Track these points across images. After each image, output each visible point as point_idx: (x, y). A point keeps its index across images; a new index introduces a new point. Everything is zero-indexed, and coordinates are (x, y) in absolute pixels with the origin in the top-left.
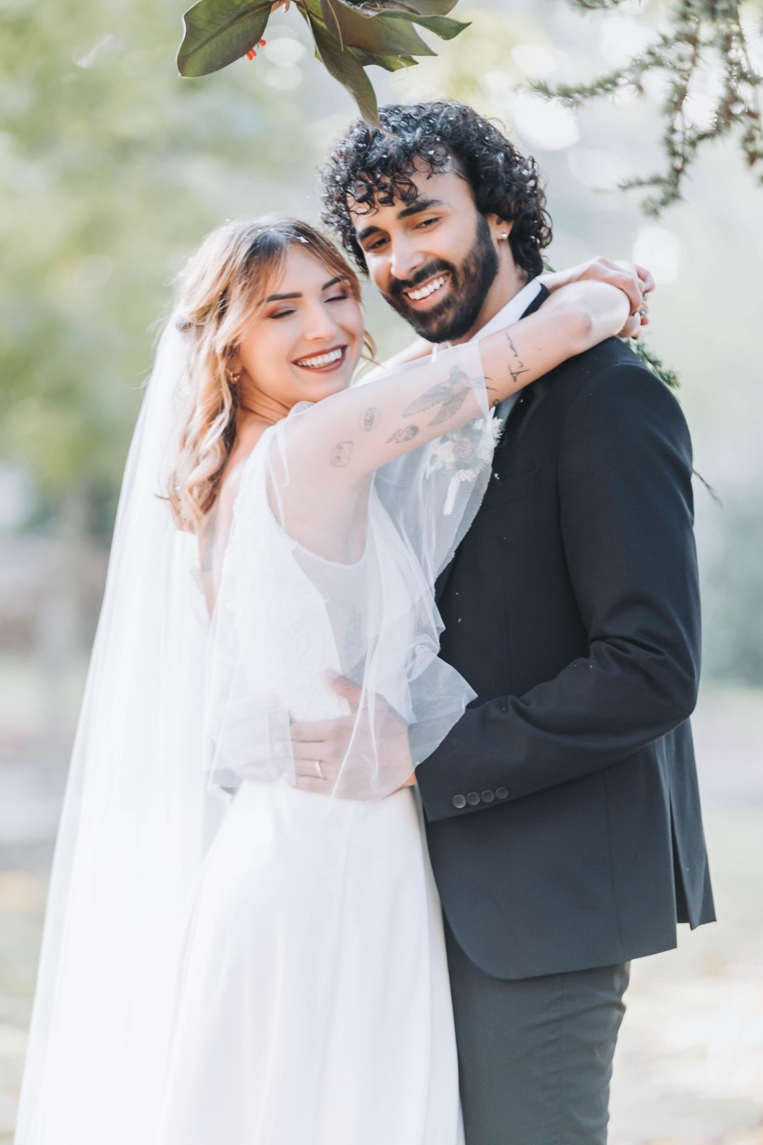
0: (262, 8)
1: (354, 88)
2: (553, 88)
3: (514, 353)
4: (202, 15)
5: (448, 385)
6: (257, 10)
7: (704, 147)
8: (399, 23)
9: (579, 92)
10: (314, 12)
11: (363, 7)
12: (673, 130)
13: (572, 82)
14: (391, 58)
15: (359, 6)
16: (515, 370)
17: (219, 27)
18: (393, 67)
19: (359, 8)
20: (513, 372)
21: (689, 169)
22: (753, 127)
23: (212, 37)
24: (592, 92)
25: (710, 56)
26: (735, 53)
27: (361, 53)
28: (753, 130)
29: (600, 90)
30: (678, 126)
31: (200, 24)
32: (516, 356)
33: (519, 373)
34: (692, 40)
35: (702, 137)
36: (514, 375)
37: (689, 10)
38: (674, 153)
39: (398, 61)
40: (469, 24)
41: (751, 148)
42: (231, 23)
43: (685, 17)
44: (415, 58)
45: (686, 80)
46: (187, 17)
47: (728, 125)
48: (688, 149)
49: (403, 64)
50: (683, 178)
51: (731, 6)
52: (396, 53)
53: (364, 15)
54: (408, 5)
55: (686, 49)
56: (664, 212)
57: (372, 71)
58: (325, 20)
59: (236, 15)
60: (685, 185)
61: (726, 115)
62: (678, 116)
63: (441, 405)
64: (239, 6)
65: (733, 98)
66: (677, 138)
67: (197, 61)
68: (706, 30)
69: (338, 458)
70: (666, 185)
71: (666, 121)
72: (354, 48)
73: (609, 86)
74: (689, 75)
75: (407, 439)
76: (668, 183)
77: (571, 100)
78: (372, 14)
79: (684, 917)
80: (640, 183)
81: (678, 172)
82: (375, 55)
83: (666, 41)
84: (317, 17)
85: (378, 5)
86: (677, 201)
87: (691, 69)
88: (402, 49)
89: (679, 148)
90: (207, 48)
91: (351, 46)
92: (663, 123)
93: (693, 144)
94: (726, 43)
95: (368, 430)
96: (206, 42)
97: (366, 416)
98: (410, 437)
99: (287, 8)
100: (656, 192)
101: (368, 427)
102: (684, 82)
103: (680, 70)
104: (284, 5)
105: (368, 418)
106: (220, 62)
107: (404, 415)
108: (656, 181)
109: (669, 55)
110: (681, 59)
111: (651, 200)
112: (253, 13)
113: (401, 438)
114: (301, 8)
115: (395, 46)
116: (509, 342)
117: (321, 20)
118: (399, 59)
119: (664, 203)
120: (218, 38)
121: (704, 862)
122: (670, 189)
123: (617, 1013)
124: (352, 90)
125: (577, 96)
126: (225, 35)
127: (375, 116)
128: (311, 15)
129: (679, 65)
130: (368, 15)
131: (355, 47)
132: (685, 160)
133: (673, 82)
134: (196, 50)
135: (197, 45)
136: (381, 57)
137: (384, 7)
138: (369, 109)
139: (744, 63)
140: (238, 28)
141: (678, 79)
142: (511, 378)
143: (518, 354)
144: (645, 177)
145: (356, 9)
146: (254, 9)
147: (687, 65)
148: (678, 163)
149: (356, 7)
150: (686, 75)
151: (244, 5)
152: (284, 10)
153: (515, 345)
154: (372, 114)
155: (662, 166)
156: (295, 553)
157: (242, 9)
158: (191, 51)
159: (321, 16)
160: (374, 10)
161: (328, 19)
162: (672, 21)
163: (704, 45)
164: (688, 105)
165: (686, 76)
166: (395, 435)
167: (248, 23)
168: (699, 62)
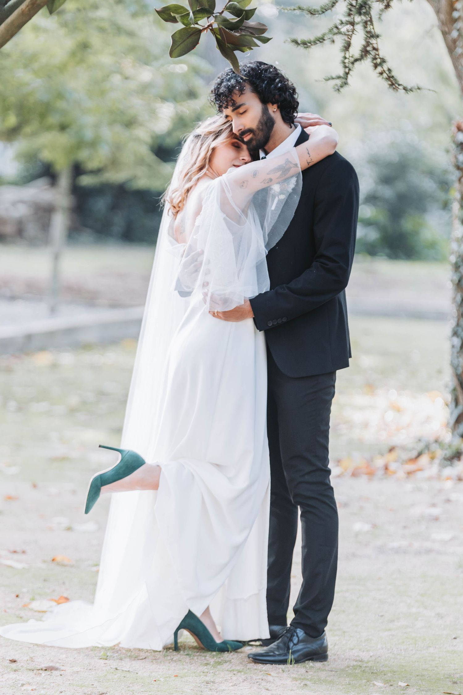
0: (198, 32)
1: (230, 60)
2: (299, 42)
3: (309, 155)
4: (177, 35)
5: (285, 165)
6: (196, 33)
7: (357, 64)
8: (248, 37)
10: (216, 32)
12: (345, 58)
14: (244, 48)
16: (309, 161)
17: (184, 40)
18: (244, 50)
19: (233, 32)
20: (308, 162)
21: (351, 72)
22: (376, 54)
23: (181, 43)
24: (315, 43)
25: (359, 28)
26: (369, 28)
27: (233, 46)
28: (376, 56)
29: (317, 42)
30: (347, 56)
31: (177, 39)
32: (310, 156)
33: (310, 162)
34: (353, 24)
35: (356, 60)
36: (308, 163)
37: (351, 12)
38: (346, 67)
39: (246, 49)
40: (272, 38)
41: (375, 62)
42: (188, 38)
43: (350, 15)
44: (252, 47)
45: (350, 39)
46: (172, 36)
47: (366, 55)
48: (351, 65)
49: (248, 50)
50: (349, 76)
51: (367, 11)
52: (245, 46)
54: (250, 31)
55: (349, 27)
56: (342, 90)
57: (237, 53)
58: (220, 35)
59: (189, 35)
60: (350, 79)
61: (365, 52)
62: (347, 53)
63: (281, 172)
65: (368, 44)
66: (347, 61)
67: (176, 52)
68: (358, 19)
69: (243, 186)
71: (342, 54)
73: (321, 40)
75: (268, 183)
76: (343, 78)
77: (307, 46)
78: (237, 34)
80: (333, 78)
81: (347, 74)
82: (238, 47)
83: (342, 22)
84: (217, 33)
85: (240, 31)
86: (347, 85)
87: (352, 35)
88: (247, 45)
89: (347, 65)
90: (179, 48)
91: (229, 43)
93: (353, 63)
94: (365, 24)
95: (254, 178)
96: (179, 45)
97: (254, 172)
98: (269, 182)
99: (207, 31)
100: (339, 82)
101: (254, 176)
102: (349, 40)
103: (347, 35)
104: (206, 30)
105: (254, 173)
106: (184, 53)
107: (268, 174)
108: (339, 77)
109: (344, 29)
110: (348, 31)
111: (337, 85)
113: (266, 182)
114: (212, 31)
115: (245, 43)
116: (307, 151)
117: (219, 35)
119: (342, 87)
120: (183, 44)
122: (344, 81)
125: (308, 44)
126: (186, 43)
129: (347, 33)
130: (236, 35)
131: (231, 44)
132: (350, 70)
133: (345, 40)
134: (175, 49)
135: (176, 47)
136: (240, 47)
137: (242, 32)
139: (372, 31)
140: (190, 40)
141: (347, 39)
142: (307, 164)
143: (311, 156)
144: (334, 76)
145: (231, 33)
146: (195, 33)
148: (347, 70)
150: (350, 37)
151: (192, 31)
153: (309, 152)
155: (341, 71)
156: (224, 219)
157: (191, 33)
160: (238, 33)
162: (345, 16)
163: (357, 24)
164: (351, 49)
166: (264, 180)
167: (193, 38)
168: (355, 32)
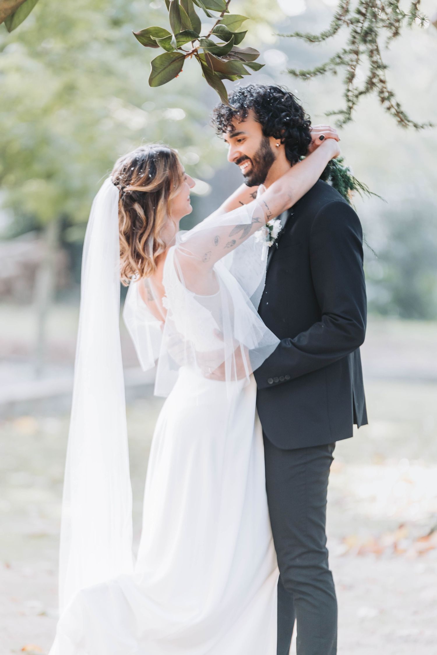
0: (182, 58)
1: (218, 90)
2: (298, 73)
4: (157, 62)
6: (180, 59)
7: (362, 98)
8: (238, 64)
9: (308, 74)
11: (222, 57)
12: (348, 91)
13: (305, 69)
14: (233, 76)
15: (220, 57)
17: (165, 66)
18: (233, 79)
21: (355, 107)
22: (383, 87)
23: (162, 71)
24: (315, 74)
25: (364, 58)
26: (376, 58)
27: (220, 74)
28: (383, 89)
29: (318, 73)
30: (351, 88)
31: (157, 66)
34: (357, 53)
35: (361, 93)
37: (355, 40)
38: (349, 101)
39: (235, 77)
40: (264, 65)
41: (382, 96)
42: (170, 64)
43: (353, 43)
44: (242, 76)
46: (152, 63)
47: (372, 88)
48: (355, 99)
49: (238, 78)
50: (353, 111)
51: (373, 39)
52: (234, 74)
53: (222, 61)
54: (240, 57)
55: (353, 56)
56: (344, 126)
57: (225, 82)
59: (171, 61)
60: (353, 114)
61: (371, 84)
62: (351, 85)
64: (172, 58)
65: (374, 75)
66: (350, 94)
67: (156, 80)
68: (362, 47)
69: (206, 259)
70: (346, 114)
71: (346, 87)
72: (218, 73)
73: (321, 71)
74: (355, 67)
77: (305, 77)
78: (226, 61)
79: (356, 422)
80: (335, 113)
81: (350, 108)
82: (226, 75)
83: (345, 52)
85: (228, 57)
86: (350, 121)
87: (356, 65)
88: (237, 72)
89: (351, 98)
90: (160, 75)
91: (217, 71)
92: (344, 87)
93: (357, 96)
94: (371, 53)
96: (160, 73)
100: (341, 117)
101: (216, 244)
102: (353, 71)
103: (351, 65)
105: (216, 240)
106: (165, 81)
108: (341, 112)
109: (347, 58)
110: (352, 61)
111: (339, 121)
112: (178, 60)
113: (229, 246)
114: (197, 57)
115: (234, 71)
118: (236, 76)
119: (344, 122)
120: (165, 71)
121: (364, 400)
122: (347, 116)
123: (329, 461)
124: (217, 91)
125: (307, 75)
126: (167, 70)
127: (227, 101)
128: (201, 60)
129: (350, 63)
130: (224, 62)
132: (354, 103)
133: (348, 71)
135: (156, 74)
136: (229, 76)
137: (230, 58)
138: (225, 99)
139: (379, 61)
140: (172, 67)
141: (350, 70)
144: (336, 111)
145: (219, 59)
147: (354, 63)
148: (350, 104)
149: (219, 58)
151: (174, 57)
152: (190, 58)
154: (226, 100)
155: (343, 105)
157: (173, 59)
158: (154, 76)
159: (205, 60)
160: (226, 59)
161: (207, 61)
162: (348, 44)
163: (362, 53)
164: (355, 81)
165: (354, 68)
166: (227, 245)
167: (176, 65)
168: (360, 62)
